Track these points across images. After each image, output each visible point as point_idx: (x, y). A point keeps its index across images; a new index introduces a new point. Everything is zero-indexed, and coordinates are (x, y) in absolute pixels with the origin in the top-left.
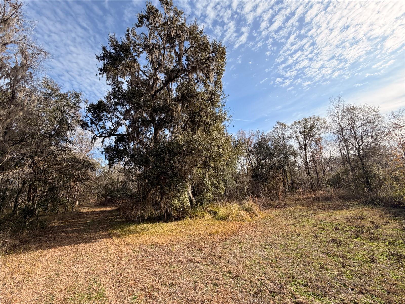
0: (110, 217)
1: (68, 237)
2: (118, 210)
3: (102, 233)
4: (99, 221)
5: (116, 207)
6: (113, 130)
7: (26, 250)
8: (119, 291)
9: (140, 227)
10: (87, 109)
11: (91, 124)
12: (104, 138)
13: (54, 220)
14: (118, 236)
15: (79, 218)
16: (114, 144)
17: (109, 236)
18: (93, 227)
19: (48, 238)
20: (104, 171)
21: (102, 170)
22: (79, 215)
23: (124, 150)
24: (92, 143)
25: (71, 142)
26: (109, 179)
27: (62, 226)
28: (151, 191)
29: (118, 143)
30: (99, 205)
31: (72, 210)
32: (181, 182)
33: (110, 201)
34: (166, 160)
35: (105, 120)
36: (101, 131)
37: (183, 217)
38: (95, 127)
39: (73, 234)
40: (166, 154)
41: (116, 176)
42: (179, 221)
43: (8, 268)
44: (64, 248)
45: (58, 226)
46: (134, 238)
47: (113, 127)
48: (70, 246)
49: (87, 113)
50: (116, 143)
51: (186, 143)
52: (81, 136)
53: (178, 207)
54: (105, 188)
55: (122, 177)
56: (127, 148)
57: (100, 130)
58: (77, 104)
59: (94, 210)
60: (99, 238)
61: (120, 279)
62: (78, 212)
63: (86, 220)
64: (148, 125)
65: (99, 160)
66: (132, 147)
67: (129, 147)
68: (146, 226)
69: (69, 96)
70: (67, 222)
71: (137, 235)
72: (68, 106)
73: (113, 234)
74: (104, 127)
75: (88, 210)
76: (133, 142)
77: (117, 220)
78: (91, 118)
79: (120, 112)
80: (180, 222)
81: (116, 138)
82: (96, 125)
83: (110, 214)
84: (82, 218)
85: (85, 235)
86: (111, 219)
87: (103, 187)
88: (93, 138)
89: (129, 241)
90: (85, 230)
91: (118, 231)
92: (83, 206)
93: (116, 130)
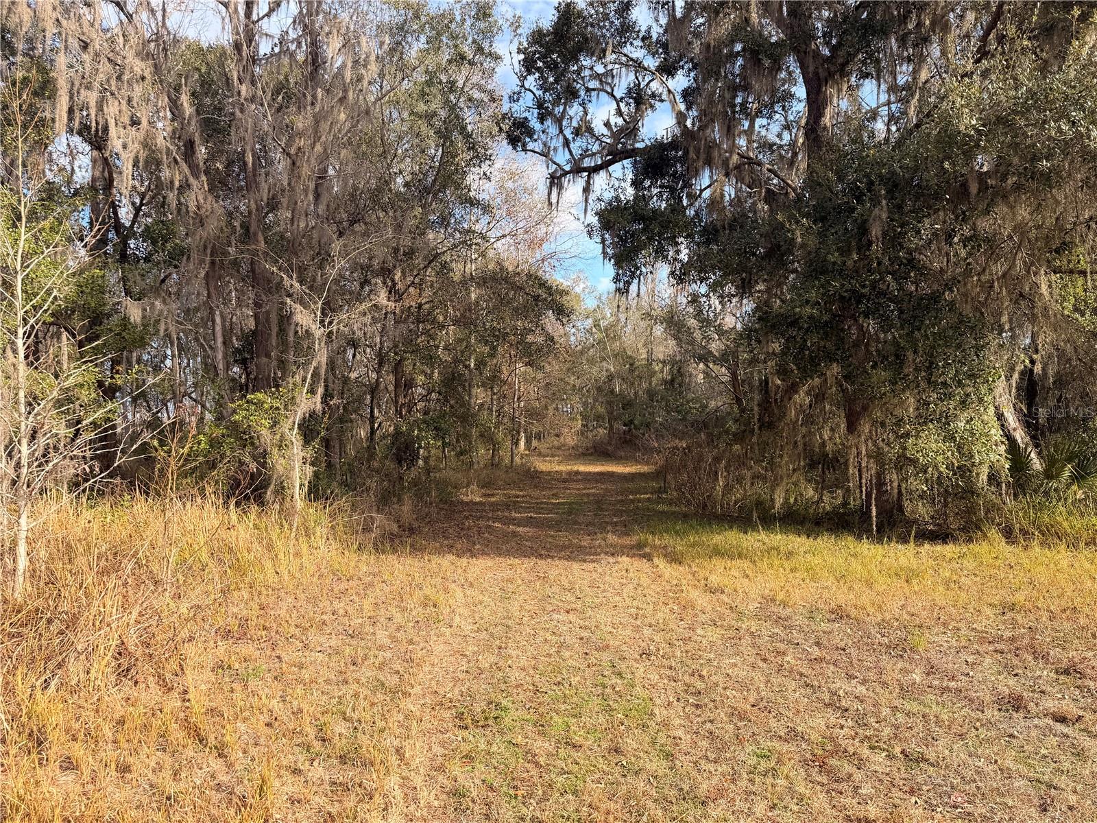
0: (632, 493)
1: (514, 534)
2: (658, 475)
3: (612, 538)
4: (598, 502)
5: (647, 463)
6: (622, 130)
7: (416, 550)
8: (699, 719)
9: (756, 540)
10: (522, 57)
11: (542, 119)
12: (589, 176)
13: (468, 486)
14: (674, 558)
15: (536, 487)
16: (631, 191)
17: (639, 551)
18: (581, 519)
19: (462, 529)
20: (596, 325)
21: (590, 321)
22: (533, 477)
23: (672, 211)
24: (550, 204)
25: (487, 209)
26: (616, 356)
27: (492, 504)
28: (796, 392)
29: (647, 183)
30: (591, 454)
31: (512, 461)
32: (959, 346)
33: (626, 442)
34: (875, 231)
35: (588, 90)
36: (577, 146)
37: (964, 529)
38: (553, 130)
39: (527, 529)
40: (875, 202)
41: (640, 346)
42: (945, 542)
43: (388, 583)
44: (509, 562)
45: (480, 503)
46: (735, 573)
47: (620, 121)
48: (526, 561)
49: (523, 78)
50: (636, 184)
51: (999, 121)
52: (510, 185)
53: (943, 468)
54: (603, 390)
55: (666, 348)
56: (685, 202)
57: (572, 145)
58: (486, 45)
59: (576, 468)
60: (606, 553)
61: (700, 685)
62: (529, 469)
63: (555, 496)
64: (777, 67)
65: (577, 280)
66: (706, 194)
67: (693, 197)
68: (778, 539)
69: (458, 18)
70: (505, 495)
71: (746, 564)
72: (460, 59)
73: (654, 547)
74: (584, 129)
75: (558, 468)
76: (707, 173)
77: (660, 507)
78: (539, 93)
79: (644, 39)
80: (949, 549)
81: (635, 164)
82: (559, 121)
83: (631, 485)
84: (544, 489)
85: (563, 537)
86: (639, 501)
87: (599, 389)
88: (552, 184)
89: (715, 580)
90: (558, 523)
91: (668, 540)
92: (540, 454)
93: (630, 130)
